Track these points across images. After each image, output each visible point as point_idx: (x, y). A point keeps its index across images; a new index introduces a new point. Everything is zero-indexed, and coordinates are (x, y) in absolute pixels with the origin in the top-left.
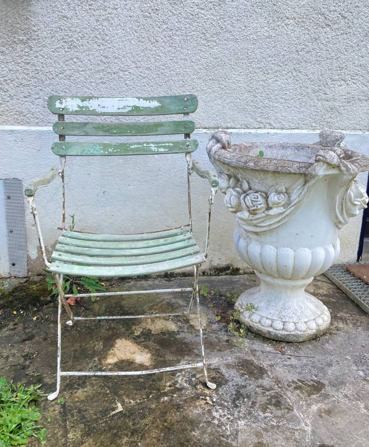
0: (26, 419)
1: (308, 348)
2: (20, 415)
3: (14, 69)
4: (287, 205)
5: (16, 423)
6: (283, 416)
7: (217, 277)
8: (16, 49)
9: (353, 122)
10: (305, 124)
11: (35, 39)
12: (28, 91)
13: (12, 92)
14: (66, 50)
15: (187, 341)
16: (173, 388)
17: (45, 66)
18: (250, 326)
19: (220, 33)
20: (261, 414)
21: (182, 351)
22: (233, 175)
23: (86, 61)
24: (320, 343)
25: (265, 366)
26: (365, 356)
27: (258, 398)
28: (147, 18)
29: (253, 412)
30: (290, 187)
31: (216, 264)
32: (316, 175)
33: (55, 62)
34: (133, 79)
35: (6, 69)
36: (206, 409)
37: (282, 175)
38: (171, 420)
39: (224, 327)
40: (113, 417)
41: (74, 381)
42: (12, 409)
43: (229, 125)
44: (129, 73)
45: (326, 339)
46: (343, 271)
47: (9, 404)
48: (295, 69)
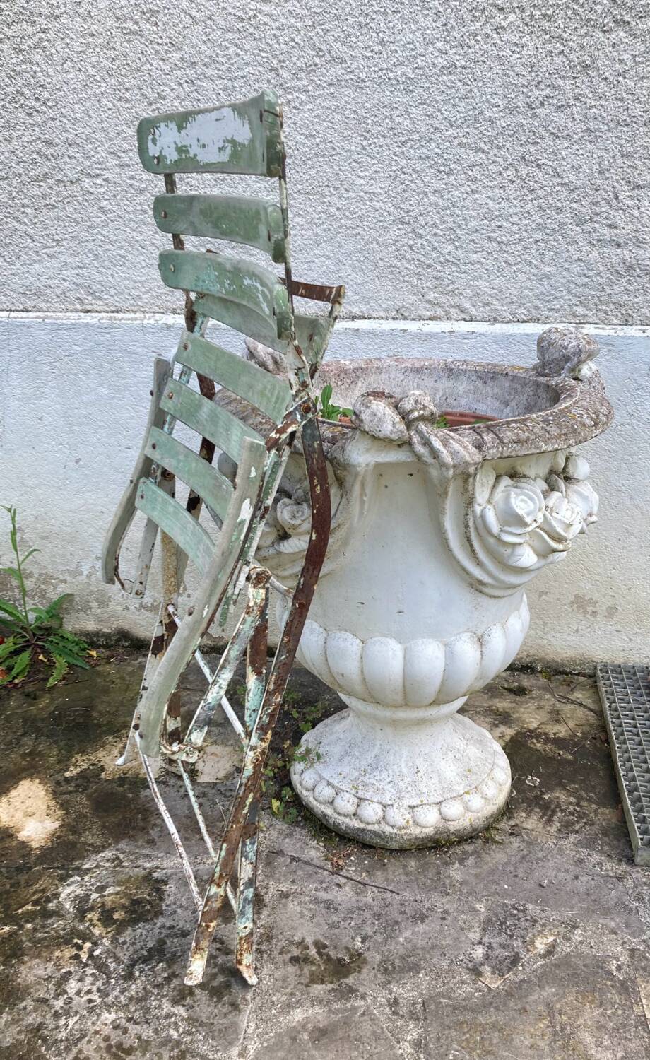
6: (207, 1021)
20: (165, 1005)
28: (132, 37)
29: (153, 998)
32: (348, 464)
34: (114, 196)
44: (106, 180)
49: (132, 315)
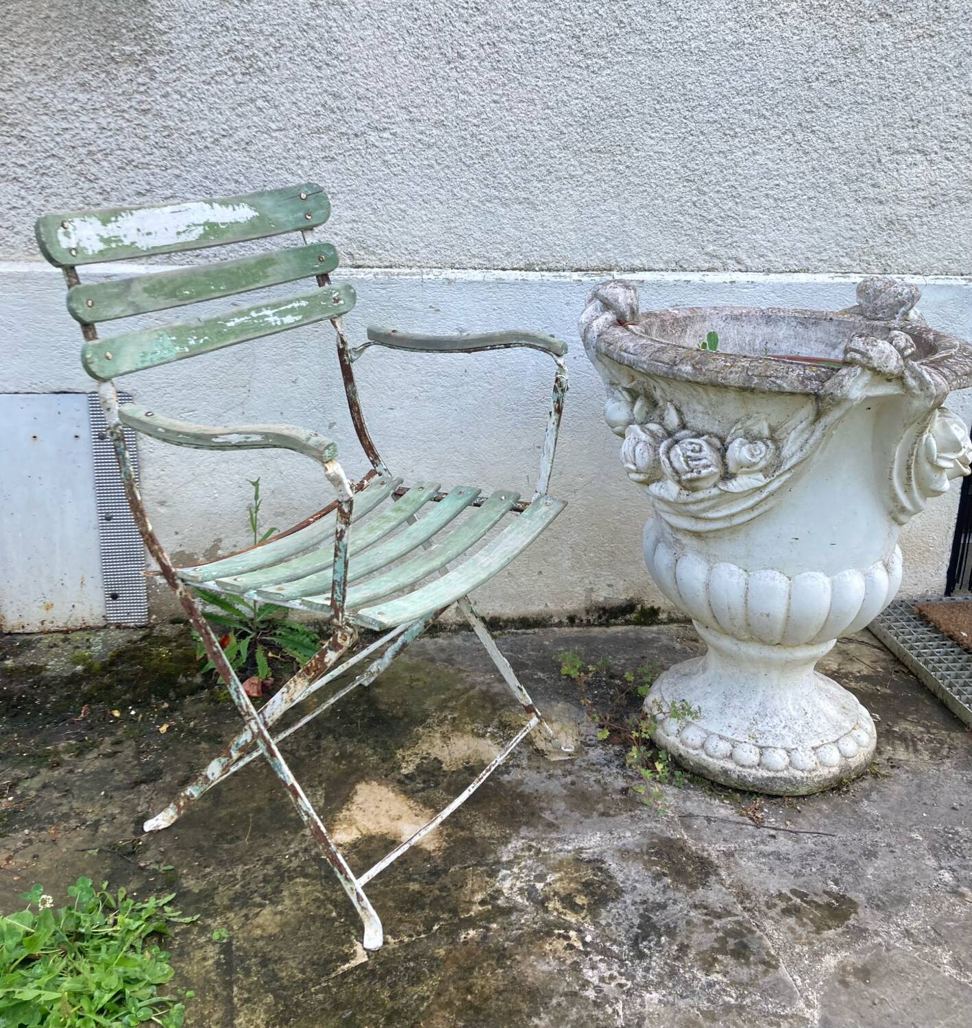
0: (137, 981)
1: (819, 811)
2: (121, 969)
3: (112, 126)
4: (770, 470)
5: (111, 990)
6: (752, 982)
7: (603, 629)
8: (116, 78)
9: (943, 255)
10: (825, 261)
11: (161, 53)
12: (146, 178)
13: (106, 182)
14: (239, 78)
15: (527, 791)
16: (490, 907)
17: (187, 118)
18: (680, 756)
19: (616, 35)
20: (699, 975)
21: (513, 814)
22: (642, 391)
23: (288, 106)
24: (847, 798)
25: (714, 854)
26: (957, 833)
27: (695, 936)
29: (682, 971)
30: (781, 424)
31: (601, 599)
32: (845, 399)
33: (210, 109)
34: (401, 150)
35: (93, 126)
36: (568, 962)
37: (761, 395)
38: (483, 987)
39: (619, 755)
40: (343, 979)
41: (253, 886)
42: (103, 955)
43: (637, 263)
44: (394, 134)
45: (864, 789)
46: (911, 617)
47: (96, 942)
48: (800, 124)
49: (408, 270)
